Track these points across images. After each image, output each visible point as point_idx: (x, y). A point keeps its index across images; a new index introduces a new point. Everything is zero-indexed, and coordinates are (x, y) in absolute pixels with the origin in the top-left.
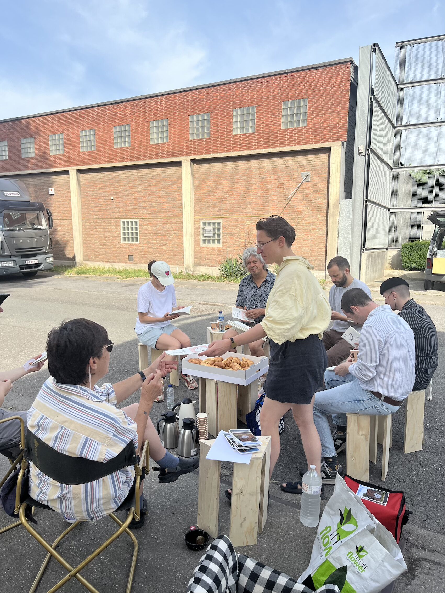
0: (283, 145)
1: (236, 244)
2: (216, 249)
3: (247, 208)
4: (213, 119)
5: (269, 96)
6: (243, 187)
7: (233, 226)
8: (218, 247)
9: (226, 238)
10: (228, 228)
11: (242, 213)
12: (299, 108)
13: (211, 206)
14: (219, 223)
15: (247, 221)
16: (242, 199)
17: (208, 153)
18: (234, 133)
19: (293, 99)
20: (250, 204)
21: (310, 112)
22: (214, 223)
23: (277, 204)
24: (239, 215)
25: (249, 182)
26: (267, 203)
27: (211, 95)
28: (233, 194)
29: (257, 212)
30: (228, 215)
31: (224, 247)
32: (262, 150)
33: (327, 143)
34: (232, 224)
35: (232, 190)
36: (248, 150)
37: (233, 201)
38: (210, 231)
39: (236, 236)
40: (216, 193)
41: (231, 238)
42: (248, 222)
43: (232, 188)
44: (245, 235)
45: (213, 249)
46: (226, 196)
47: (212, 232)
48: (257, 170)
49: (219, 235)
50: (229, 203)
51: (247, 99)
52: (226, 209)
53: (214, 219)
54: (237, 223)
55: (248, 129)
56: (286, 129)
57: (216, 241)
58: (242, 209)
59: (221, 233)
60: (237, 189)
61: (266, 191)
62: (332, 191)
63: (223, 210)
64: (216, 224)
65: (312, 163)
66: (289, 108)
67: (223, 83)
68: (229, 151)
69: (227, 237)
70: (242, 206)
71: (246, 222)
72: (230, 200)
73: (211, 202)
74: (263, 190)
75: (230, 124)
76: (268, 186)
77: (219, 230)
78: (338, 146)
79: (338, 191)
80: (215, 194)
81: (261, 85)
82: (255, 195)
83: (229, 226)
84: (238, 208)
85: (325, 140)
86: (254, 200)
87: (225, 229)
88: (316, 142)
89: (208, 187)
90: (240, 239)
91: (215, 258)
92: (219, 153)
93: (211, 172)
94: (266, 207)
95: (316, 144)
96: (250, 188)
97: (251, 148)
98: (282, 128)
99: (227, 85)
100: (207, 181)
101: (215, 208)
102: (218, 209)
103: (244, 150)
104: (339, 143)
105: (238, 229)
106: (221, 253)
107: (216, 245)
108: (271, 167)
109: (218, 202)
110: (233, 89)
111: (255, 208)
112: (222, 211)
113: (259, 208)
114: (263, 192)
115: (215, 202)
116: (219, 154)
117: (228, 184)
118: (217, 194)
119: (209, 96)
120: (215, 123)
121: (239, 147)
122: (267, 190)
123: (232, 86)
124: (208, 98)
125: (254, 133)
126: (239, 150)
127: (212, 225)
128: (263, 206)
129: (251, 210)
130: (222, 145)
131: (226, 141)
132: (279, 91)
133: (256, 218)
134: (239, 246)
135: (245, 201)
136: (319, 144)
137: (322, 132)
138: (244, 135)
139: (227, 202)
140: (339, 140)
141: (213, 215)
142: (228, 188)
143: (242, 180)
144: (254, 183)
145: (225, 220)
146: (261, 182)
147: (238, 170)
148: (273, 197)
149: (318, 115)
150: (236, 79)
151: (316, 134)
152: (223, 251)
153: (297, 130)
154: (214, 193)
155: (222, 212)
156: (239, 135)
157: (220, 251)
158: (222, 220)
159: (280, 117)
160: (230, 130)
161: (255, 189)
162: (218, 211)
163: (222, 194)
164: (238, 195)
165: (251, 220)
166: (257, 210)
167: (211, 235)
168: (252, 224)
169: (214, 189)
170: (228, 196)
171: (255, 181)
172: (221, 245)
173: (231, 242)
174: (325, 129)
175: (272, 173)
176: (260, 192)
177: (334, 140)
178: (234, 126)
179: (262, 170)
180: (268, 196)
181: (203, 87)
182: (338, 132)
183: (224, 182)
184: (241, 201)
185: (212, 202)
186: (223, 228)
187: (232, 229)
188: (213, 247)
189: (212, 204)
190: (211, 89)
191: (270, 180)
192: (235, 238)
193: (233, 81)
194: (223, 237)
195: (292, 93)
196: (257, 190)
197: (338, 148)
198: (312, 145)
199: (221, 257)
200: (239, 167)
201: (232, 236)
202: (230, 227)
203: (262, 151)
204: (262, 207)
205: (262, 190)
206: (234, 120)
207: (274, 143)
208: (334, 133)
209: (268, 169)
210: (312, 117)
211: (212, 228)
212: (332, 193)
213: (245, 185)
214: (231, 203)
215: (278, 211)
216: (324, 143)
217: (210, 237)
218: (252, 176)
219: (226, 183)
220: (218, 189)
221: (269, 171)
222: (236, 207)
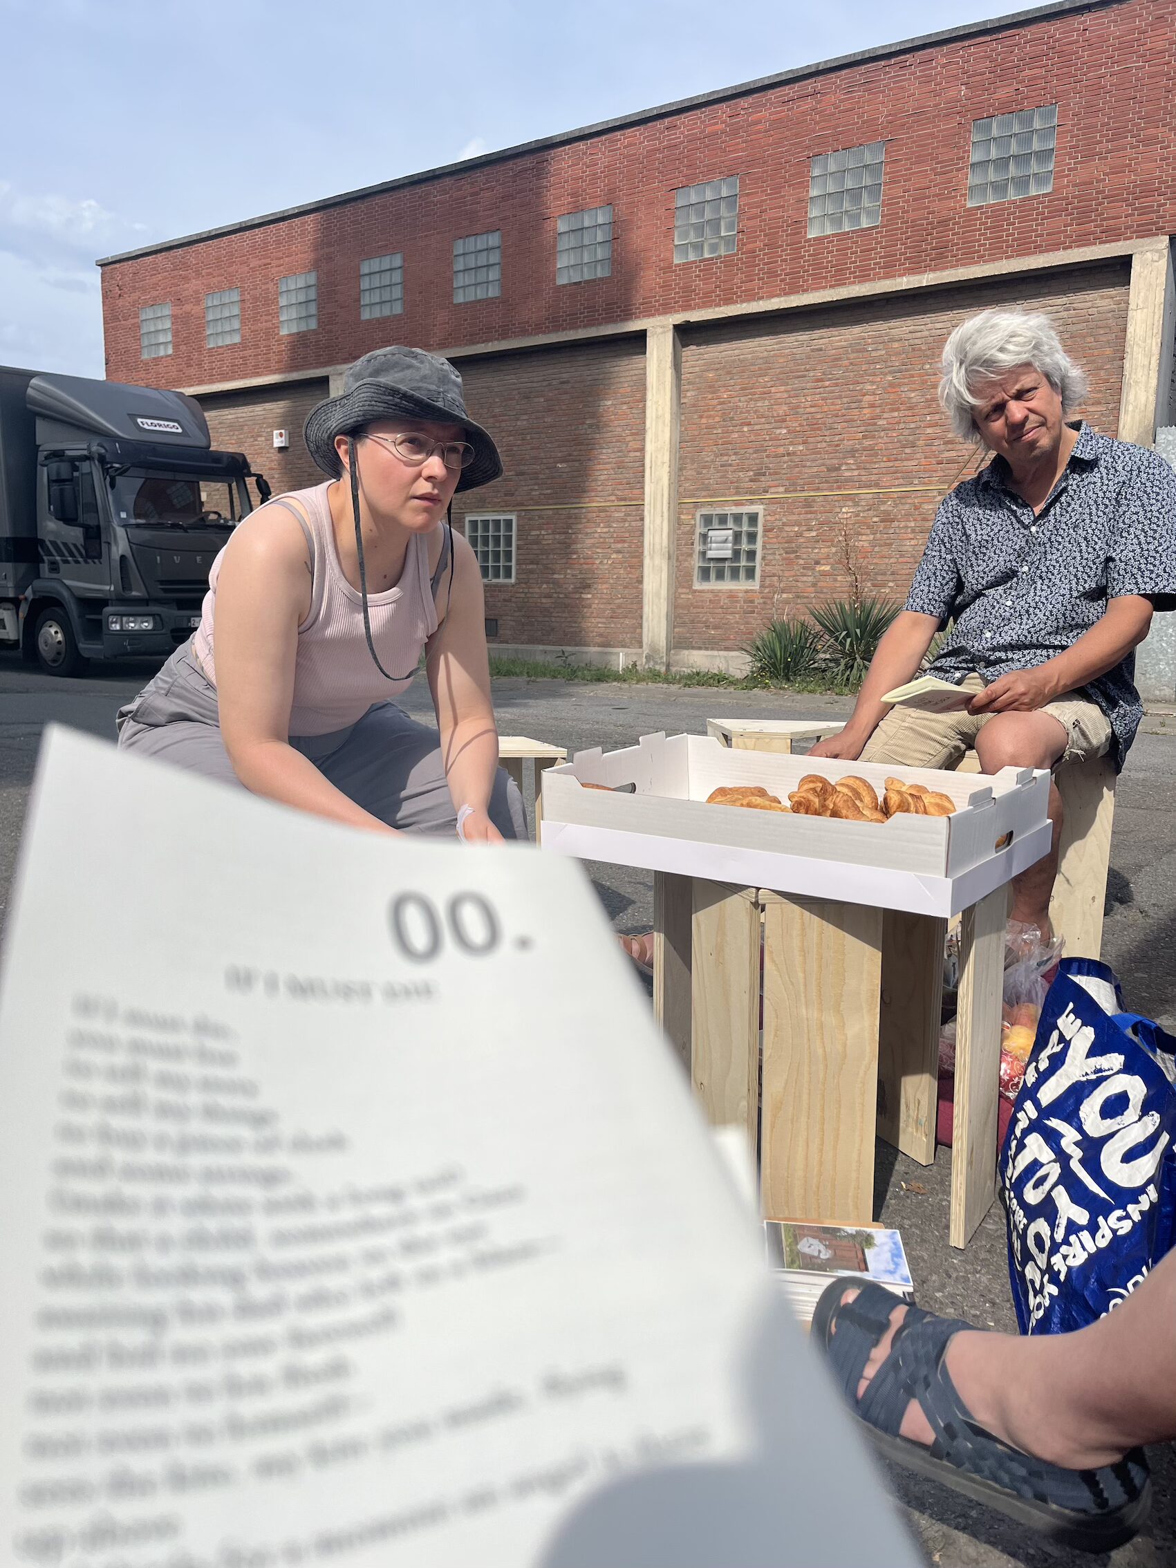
0: (971, 257)
1: (805, 579)
2: (740, 595)
3: (843, 468)
4: (748, 195)
5: (929, 106)
6: (833, 404)
7: (798, 524)
8: (747, 592)
9: (774, 562)
10: (781, 530)
11: (827, 482)
12: (1027, 136)
13: (730, 465)
14: (753, 519)
15: (841, 507)
16: (827, 439)
17: (728, 301)
18: (812, 234)
19: (1008, 109)
20: (852, 452)
21: (1065, 148)
22: (738, 518)
23: (941, 452)
24: (818, 489)
25: (851, 387)
26: (907, 451)
27: (743, 121)
28: (801, 425)
29: (873, 477)
30: (782, 489)
31: (767, 590)
32: (899, 280)
33: (1120, 243)
34: (795, 517)
35: (797, 413)
36: (854, 283)
37: (801, 448)
38: (725, 541)
39: (805, 556)
40: (749, 424)
41: (790, 563)
42: (844, 510)
43: (798, 407)
44: (834, 550)
45: (732, 595)
46: (778, 431)
47: (730, 545)
48: (881, 346)
49: (751, 555)
50: (789, 454)
51: (858, 123)
52: (776, 473)
53: (738, 503)
54: (809, 516)
55: (855, 218)
56: (981, 207)
57: (742, 574)
58: (829, 470)
59: (759, 546)
60: (813, 410)
61: (906, 413)
62: (1131, 398)
63: (768, 477)
64: (745, 519)
65: (1065, 314)
66: (995, 139)
67: (784, 78)
68: (794, 290)
69: (777, 557)
70: (828, 462)
71: (838, 510)
72: (792, 444)
73: (731, 452)
74: (898, 410)
75: (802, 203)
76: (913, 395)
77: (752, 537)
78: (1157, 251)
79: (1152, 398)
80: (745, 429)
81: (905, 75)
82: (870, 424)
83: (784, 524)
84: (815, 469)
85: (1113, 235)
86: (867, 443)
87: (771, 535)
88: (1083, 240)
89: (725, 406)
90: (817, 563)
91: (737, 623)
92: (762, 298)
93: (734, 361)
94: (905, 463)
95: (1081, 250)
96: (854, 405)
97: (864, 278)
98: (969, 205)
99: (796, 86)
100: (722, 389)
101: (742, 470)
102: (751, 473)
103: (840, 283)
104: (1161, 241)
105: (814, 534)
106: (757, 607)
107: (741, 585)
108: (927, 333)
109: (751, 451)
110: (815, 93)
111: (868, 466)
112: (763, 478)
113: (883, 465)
114: (896, 414)
115: (742, 451)
116: (761, 302)
117: (786, 395)
118: (750, 428)
119: (739, 122)
120: (751, 206)
121: (826, 278)
122: (910, 408)
123: (810, 85)
124: (735, 132)
125: (877, 227)
126: (825, 287)
127: (730, 524)
128: (896, 460)
129: (856, 473)
130: (772, 274)
131: (785, 260)
132: (963, 87)
133: (871, 496)
134: (814, 585)
135: (837, 446)
136: (1093, 248)
137: (1106, 208)
138: (843, 236)
139: (781, 450)
140: (1160, 230)
141: (737, 493)
142: (785, 408)
143: (830, 379)
144: (868, 387)
145: (773, 507)
146: (891, 385)
147: (821, 350)
148: (929, 431)
149: (1089, 156)
150: (826, 62)
151: (1083, 215)
152: (761, 601)
153: (1018, 207)
154: (743, 424)
155: (765, 481)
156: (828, 237)
157: (752, 602)
158: (762, 507)
159: (962, 168)
160: (799, 225)
161: (872, 406)
162: (751, 481)
163: (767, 426)
164: (814, 426)
165: (856, 504)
166: (875, 471)
167: (728, 554)
168: (857, 515)
169: (741, 413)
170: (784, 431)
171: (873, 383)
172: (755, 585)
173: (787, 574)
174: (1112, 198)
175: (929, 353)
176: (885, 415)
177: (1145, 232)
178: (814, 212)
179: (896, 345)
180: (913, 426)
181: (721, 95)
182: (1159, 206)
183: (773, 390)
184: (824, 445)
185: (735, 454)
186: (767, 530)
187: (792, 534)
188: (731, 591)
189: (734, 457)
190: (744, 102)
191: (920, 375)
192: (801, 562)
193: (813, 70)
194: (763, 558)
195: (1003, 93)
196: (878, 410)
197: (1156, 258)
198: (1069, 251)
199: (756, 621)
200: (821, 341)
201: (793, 556)
202: (787, 528)
203: (901, 284)
204: (891, 464)
205: (893, 410)
206: (814, 192)
207: (941, 256)
208: (1143, 211)
209: (917, 341)
210: (1070, 164)
211: (731, 531)
212: (1130, 408)
213: (840, 397)
214: (794, 453)
215: (942, 474)
216: (1107, 245)
217: (724, 560)
218: (864, 367)
219: (779, 391)
220: (756, 412)
221: (920, 350)
222: (808, 464)
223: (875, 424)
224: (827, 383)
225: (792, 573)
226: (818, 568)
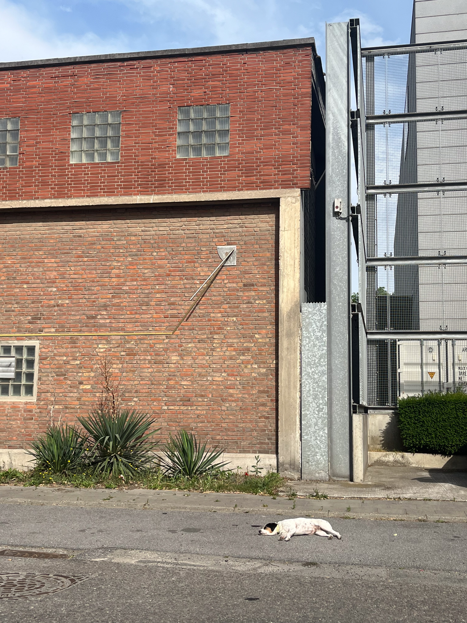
0: (180, 189)
1: (72, 394)
2: (21, 406)
3: (99, 317)
4: (27, 131)
5: (150, 94)
6: (90, 273)
7: (66, 355)
8: (26, 403)
9: (47, 382)
10: (53, 359)
11: (87, 326)
12: (212, 120)
13: (13, 311)
14: (31, 350)
15: (98, 344)
16: (87, 297)
17: (12, 198)
18: (73, 161)
19: (201, 103)
20: (105, 307)
21: (236, 130)
22: (19, 349)
23: (167, 310)
24: (80, 331)
25: (103, 263)
26: (144, 308)
27: (23, 84)
28: (67, 286)
29: (120, 325)
30: (53, 330)
31: (42, 403)
32: (134, 197)
33: (272, 191)
34: (64, 350)
35: (64, 278)
36: (104, 196)
37: (67, 302)
38: (9, 366)
39: (71, 378)
40: (27, 283)
41: (59, 383)
42: (100, 346)
43: (65, 273)
44: (92, 374)
45: (14, 407)
46: (50, 289)
47: (13, 369)
48: (123, 238)
49: (30, 376)
50: (58, 306)
51: (103, 97)
52: (49, 319)
53: (18, 339)
54: (74, 350)
55: (103, 156)
56: (186, 159)
57: (23, 390)
58: (88, 318)
59: (36, 370)
60: (76, 276)
61: (142, 283)
62: (285, 283)
63: (42, 321)
64: (25, 351)
65: (240, 230)
66: (192, 120)
67: (52, 62)
68: (60, 195)
69: (50, 378)
70: (87, 313)
71: (96, 346)
72: (60, 298)
73: (13, 302)
74: (136, 280)
75: (66, 141)
76: (146, 271)
77: (30, 363)
78: (294, 197)
79: (297, 285)
80: (25, 286)
81: (133, 73)
82: (117, 289)
83: (55, 355)
84: (78, 317)
85: (267, 185)
86: (116, 301)
87: (45, 362)
88: (249, 186)
89: (9, 269)
90: (81, 383)
91: (19, 427)
92: (38, 198)
93: (16, 239)
94: (143, 316)
95: (249, 192)
96: (105, 275)
97: (110, 193)
98: (178, 157)
99: (61, 69)
100: (8, 258)
101: (23, 315)
102: (30, 318)
103: (95, 195)
104: (297, 192)
105: (78, 362)
106: (34, 415)
107: (22, 399)
108: (154, 233)
109: (29, 302)
110: (73, 76)
111: (116, 316)
112: (39, 322)
113: (127, 316)
114: (135, 283)
115: (23, 302)
116: (37, 201)
117: (55, 265)
118: (29, 285)
119: (20, 85)
120: (29, 138)
121: (84, 190)
122: (145, 280)
123: (70, 70)
124: (17, 90)
125: (118, 163)
126: (83, 196)
127: (13, 353)
128: (136, 313)
129: (108, 321)
130: (45, 184)
131: (55, 176)
132: (171, 86)
133: (119, 337)
134: (79, 399)
135: (94, 301)
136: (256, 192)
137: (262, 169)
138: (95, 166)
139: (52, 302)
140: (294, 185)
141: (19, 331)
142: (55, 273)
143: (87, 257)
144: (115, 264)
145: (47, 342)
146: (131, 264)
147: (80, 236)
148: (158, 295)
149: (251, 137)
150: (81, 57)
151: (248, 172)
152: (38, 411)
153: (209, 162)
154: (23, 283)
155: (40, 324)
156: (85, 164)
157: (30, 411)
158: (38, 342)
159: (172, 134)
160: (64, 155)
161: (118, 276)
162: (29, 323)
163: (41, 285)
164: (77, 288)
165: (109, 342)
166: (122, 320)
167: (12, 375)
168: (110, 350)
169: (22, 275)
170: (55, 289)
171: (118, 261)
172: (33, 399)
173: (58, 391)
174: (266, 163)
175: (156, 245)
176: (128, 283)
177: (287, 185)
178: (74, 147)
179: (133, 238)
180: (147, 291)
181: (7, 66)
182: (294, 170)
183: (46, 261)
184: (84, 300)
185: (17, 303)
186: (42, 359)
187: (61, 362)
188: (14, 403)
189: (16, 306)
190: (24, 73)
191: (150, 259)
192: (69, 382)
193: (72, 61)
194: (39, 379)
195: (197, 93)
196: (122, 280)
197: (294, 201)
198: (241, 192)
199: (33, 425)
200: (81, 231)
201: (62, 378)
202: (57, 358)
203: (136, 200)
204: (133, 316)
205: (132, 280)
206: (73, 135)
207: (161, 186)
208: (285, 173)
209: (147, 237)
210: (239, 140)
211: (14, 359)
212: (285, 290)
213: (95, 269)
214: (62, 305)
215: (168, 324)
216: (264, 191)
217: (8, 380)
218: (112, 251)
219: (51, 262)
220: (33, 275)
221: (149, 243)
222: (73, 313)
223: (121, 289)
224: (86, 259)
225: (62, 390)
226: (81, 387)
